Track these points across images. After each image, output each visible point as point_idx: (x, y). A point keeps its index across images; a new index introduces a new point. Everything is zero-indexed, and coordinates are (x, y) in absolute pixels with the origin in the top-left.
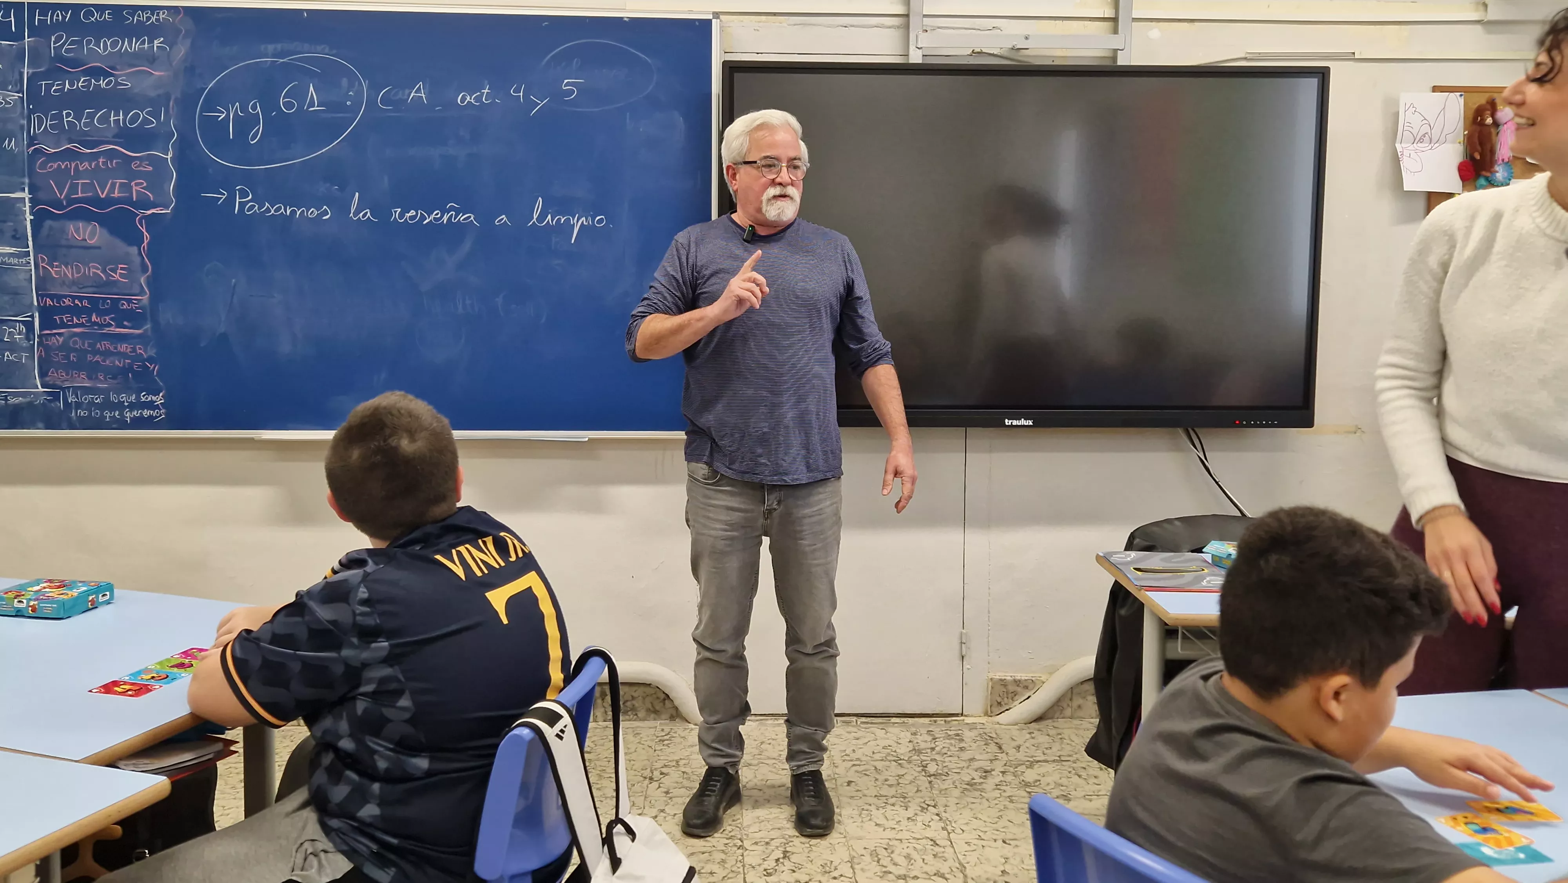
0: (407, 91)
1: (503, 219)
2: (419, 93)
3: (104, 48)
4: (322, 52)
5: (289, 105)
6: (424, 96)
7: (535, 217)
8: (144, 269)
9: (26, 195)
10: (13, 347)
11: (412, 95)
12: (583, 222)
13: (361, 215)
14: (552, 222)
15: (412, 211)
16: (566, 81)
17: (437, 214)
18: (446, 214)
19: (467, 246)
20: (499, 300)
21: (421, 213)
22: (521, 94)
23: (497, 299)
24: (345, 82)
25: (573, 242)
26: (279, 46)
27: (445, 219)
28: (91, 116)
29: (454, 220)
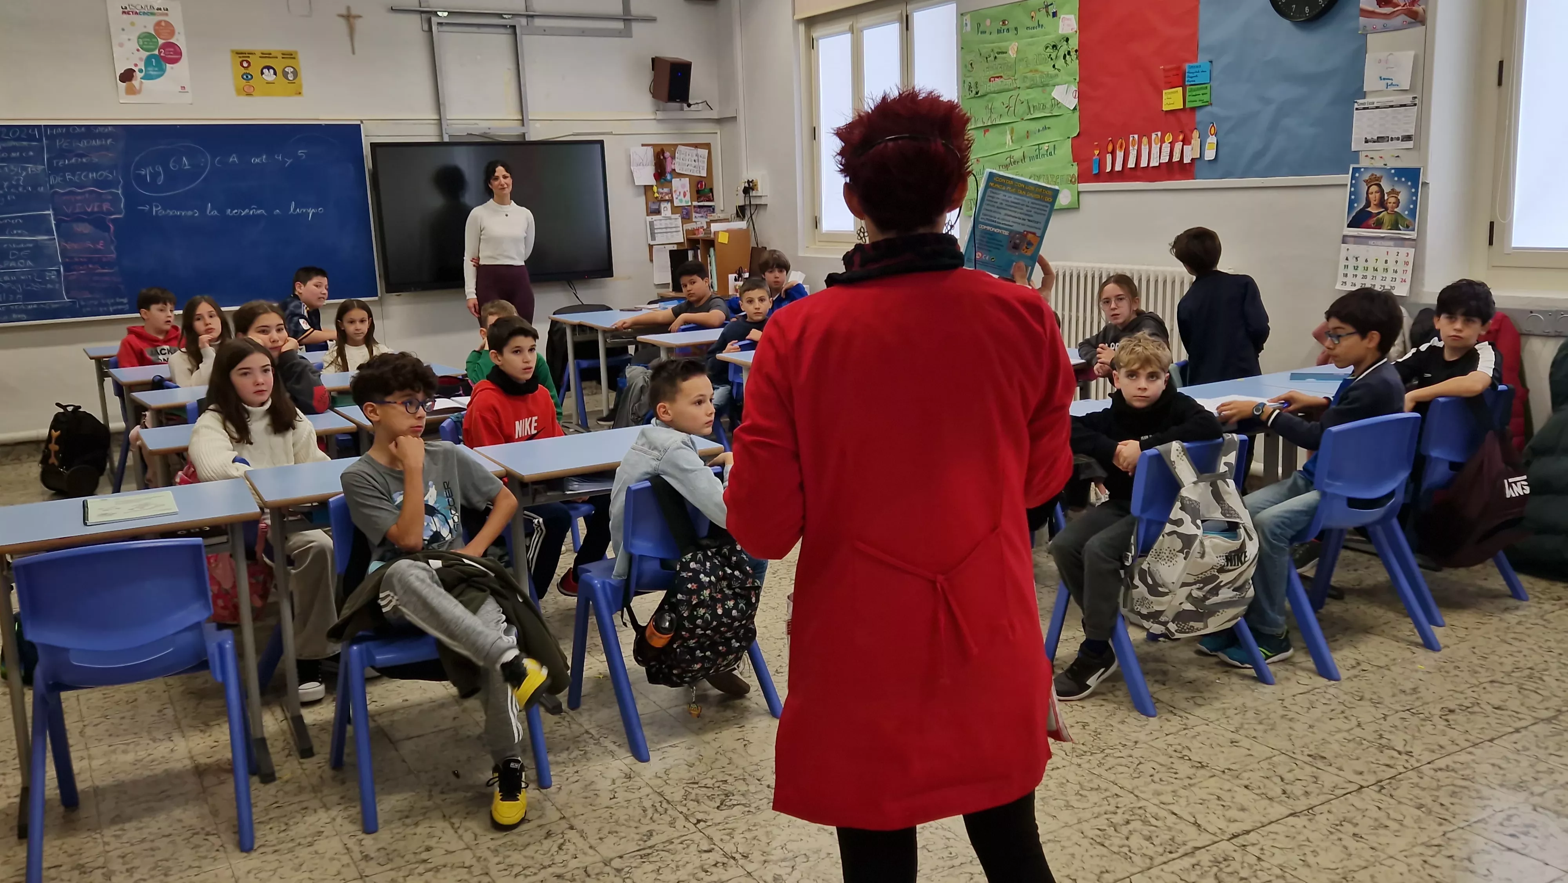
0: (228, 159)
1: (277, 212)
2: (233, 159)
3: (83, 144)
4: (188, 143)
5: (174, 167)
6: (236, 160)
7: (292, 210)
8: (112, 242)
9: (51, 212)
10: (51, 281)
11: (231, 160)
12: (313, 211)
13: (212, 213)
14: (299, 212)
15: (236, 211)
16: (300, 152)
17: (247, 211)
18: (252, 211)
21: (240, 211)
22: (280, 158)
24: (199, 155)
25: (310, 220)
26: (167, 141)
28: (80, 175)
29: (255, 213)
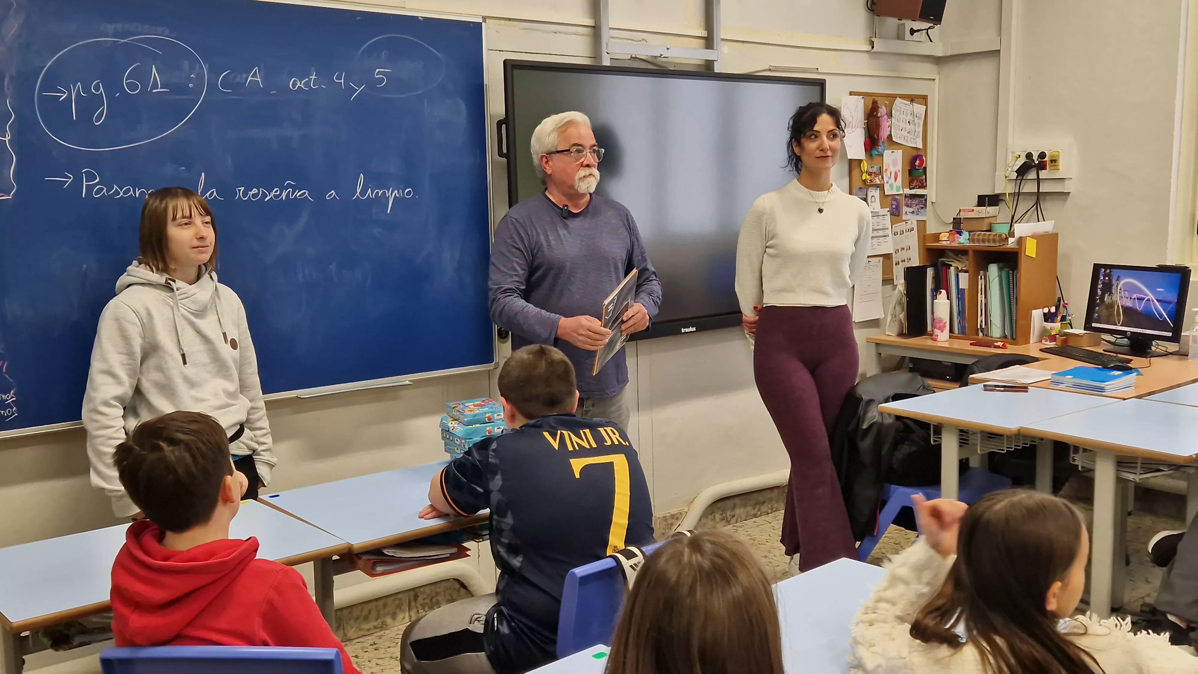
1: (332, 194)
2: (255, 77)
5: (132, 87)
6: (260, 80)
7: (358, 191)
12: (395, 195)
13: (208, 194)
14: (372, 196)
15: (254, 189)
16: (377, 70)
17: (276, 191)
18: (284, 191)
19: (301, 219)
20: (333, 267)
21: (262, 190)
22: (343, 81)
23: (331, 267)
24: (186, 64)
25: (389, 212)
26: (119, 26)
27: (284, 195)
29: (292, 196)
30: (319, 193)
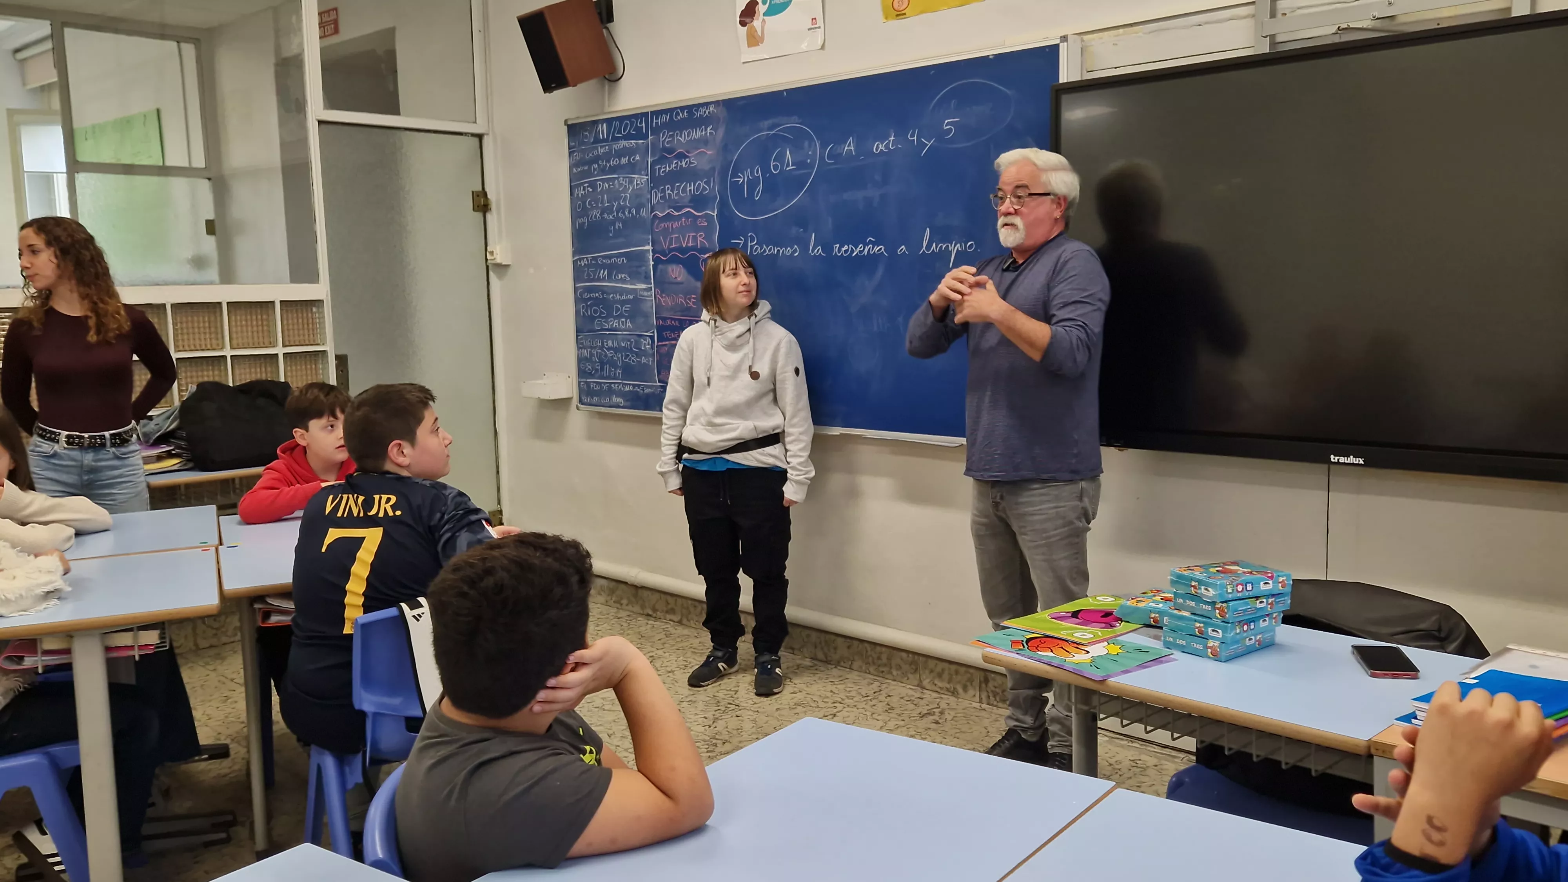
0: (843, 146)
1: (902, 249)
2: (849, 147)
3: (683, 138)
4: (793, 122)
5: (776, 167)
7: (924, 246)
9: (649, 247)
10: (645, 354)
11: (846, 148)
12: (957, 248)
14: (936, 250)
15: (846, 246)
16: (945, 122)
19: (880, 272)
20: (900, 319)
22: (915, 138)
24: (806, 144)
27: (866, 250)
28: (679, 188)
30: (892, 249)
